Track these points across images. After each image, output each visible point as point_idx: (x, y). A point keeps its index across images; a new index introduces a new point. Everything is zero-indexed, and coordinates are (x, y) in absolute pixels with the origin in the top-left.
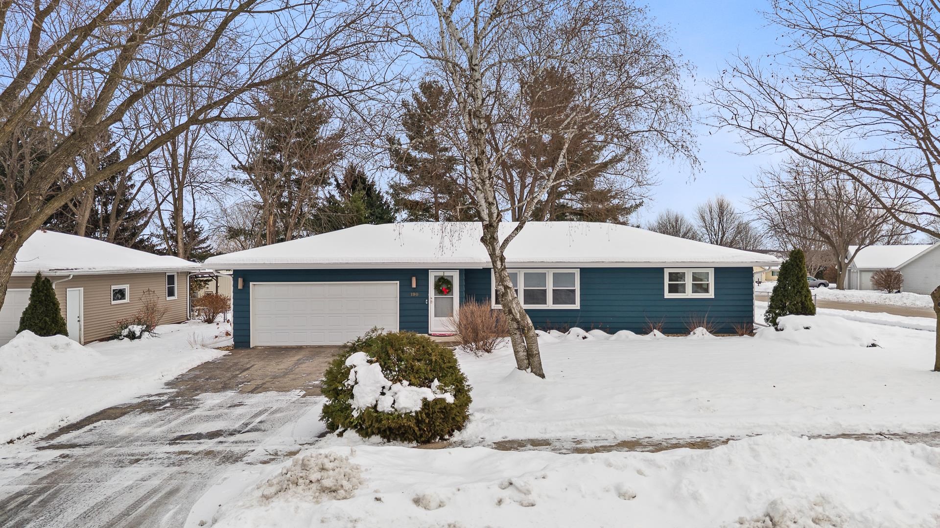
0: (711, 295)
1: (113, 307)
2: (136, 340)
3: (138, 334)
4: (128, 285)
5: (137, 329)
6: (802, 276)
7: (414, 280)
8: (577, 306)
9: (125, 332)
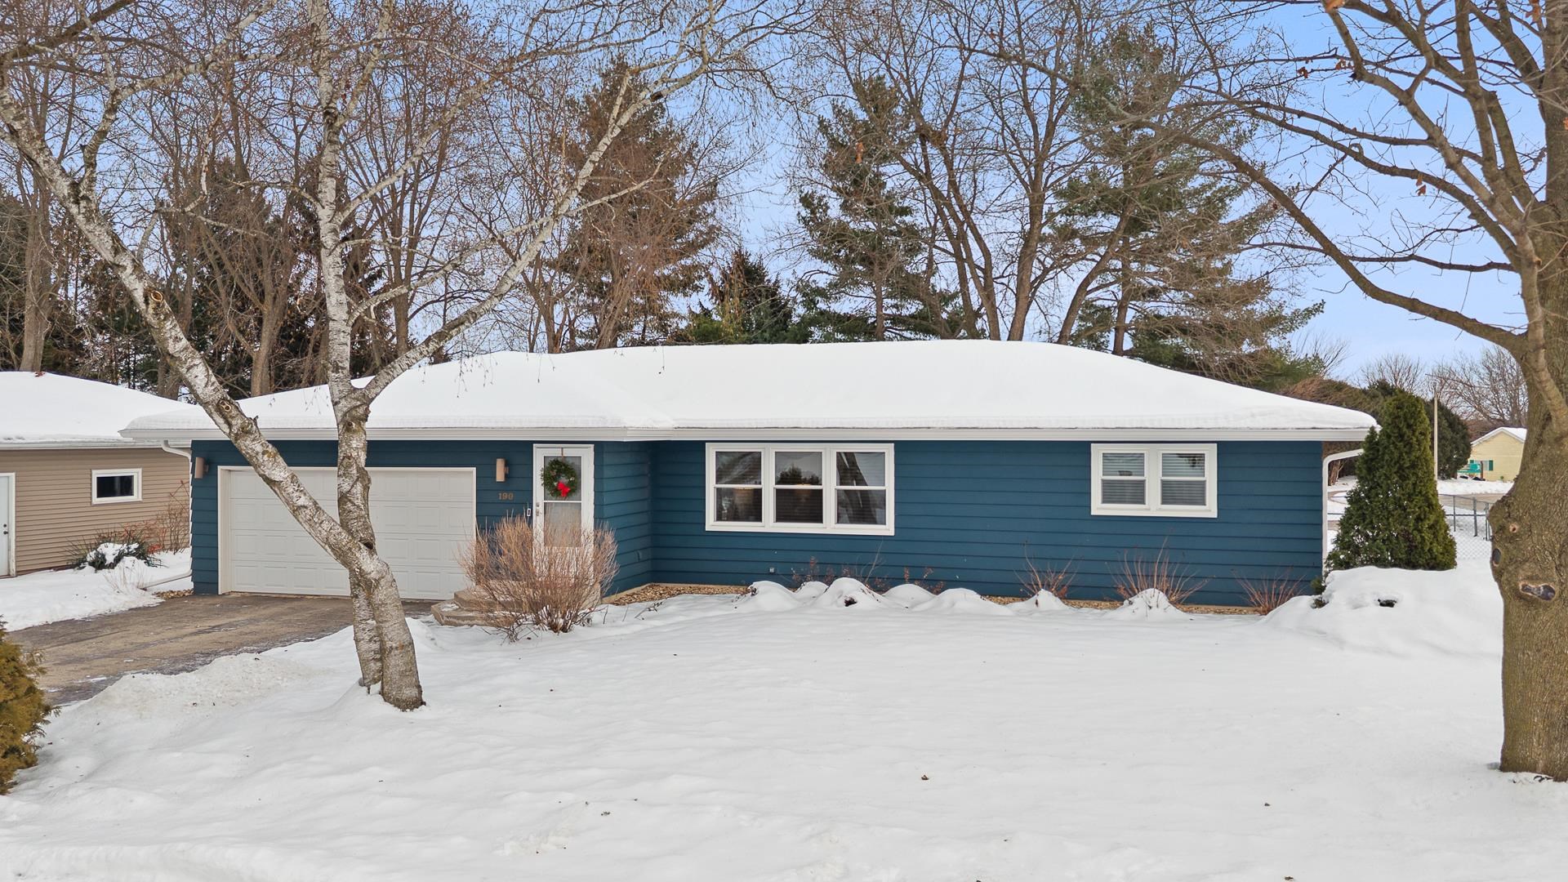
0: (1209, 509)
1: (95, 508)
2: (105, 571)
3: (110, 559)
4: (140, 470)
5: (110, 551)
6: (1413, 466)
7: (500, 465)
8: (887, 529)
9: (91, 556)
